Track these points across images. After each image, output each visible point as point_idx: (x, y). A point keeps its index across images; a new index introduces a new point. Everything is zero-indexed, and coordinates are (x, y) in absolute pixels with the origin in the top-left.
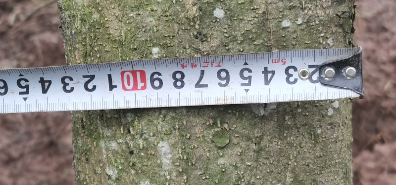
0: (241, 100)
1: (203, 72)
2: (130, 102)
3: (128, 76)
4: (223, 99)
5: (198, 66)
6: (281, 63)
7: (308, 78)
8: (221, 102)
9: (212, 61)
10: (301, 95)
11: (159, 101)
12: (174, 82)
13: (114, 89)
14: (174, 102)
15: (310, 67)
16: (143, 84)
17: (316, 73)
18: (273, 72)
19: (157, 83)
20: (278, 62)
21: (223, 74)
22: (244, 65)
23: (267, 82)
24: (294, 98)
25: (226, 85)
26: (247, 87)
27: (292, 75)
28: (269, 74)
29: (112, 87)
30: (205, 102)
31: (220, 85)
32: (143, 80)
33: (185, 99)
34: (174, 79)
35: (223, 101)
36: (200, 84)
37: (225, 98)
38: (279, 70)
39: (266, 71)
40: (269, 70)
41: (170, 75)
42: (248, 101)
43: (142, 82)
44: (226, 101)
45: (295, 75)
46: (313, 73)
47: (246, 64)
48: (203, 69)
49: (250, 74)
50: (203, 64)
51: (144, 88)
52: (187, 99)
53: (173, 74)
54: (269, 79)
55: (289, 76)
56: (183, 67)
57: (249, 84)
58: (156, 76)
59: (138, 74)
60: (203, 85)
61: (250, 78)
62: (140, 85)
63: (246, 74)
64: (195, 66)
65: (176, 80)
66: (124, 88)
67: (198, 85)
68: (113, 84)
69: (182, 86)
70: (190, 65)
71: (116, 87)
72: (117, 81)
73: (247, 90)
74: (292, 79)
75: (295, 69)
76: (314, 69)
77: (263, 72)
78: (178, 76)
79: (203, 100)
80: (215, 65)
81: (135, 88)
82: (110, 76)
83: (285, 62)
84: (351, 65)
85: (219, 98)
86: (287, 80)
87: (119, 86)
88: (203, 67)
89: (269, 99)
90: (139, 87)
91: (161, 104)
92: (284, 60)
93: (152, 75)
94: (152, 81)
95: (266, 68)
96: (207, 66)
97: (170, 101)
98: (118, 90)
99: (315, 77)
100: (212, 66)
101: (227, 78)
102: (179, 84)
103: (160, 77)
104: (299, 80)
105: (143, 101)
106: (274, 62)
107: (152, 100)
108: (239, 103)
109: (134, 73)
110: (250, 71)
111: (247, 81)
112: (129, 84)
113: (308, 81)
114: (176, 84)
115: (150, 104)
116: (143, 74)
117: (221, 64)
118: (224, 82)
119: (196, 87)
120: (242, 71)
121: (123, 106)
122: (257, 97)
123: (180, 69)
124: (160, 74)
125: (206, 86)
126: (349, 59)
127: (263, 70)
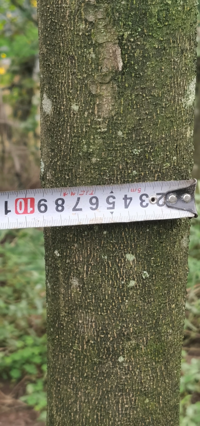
0: (109, 220)
1: (79, 199)
2: (22, 223)
3: (21, 203)
4: (95, 219)
5: (76, 194)
6: (137, 191)
7: (156, 203)
8: (93, 221)
9: (88, 190)
10: (152, 216)
11: (45, 222)
12: (56, 207)
13: (9, 213)
14: (57, 223)
15: (158, 194)
16: (32, 209)
17: (162, 199)
18: (131, 199)
19: (43, 208)
20: (135, 191)
21: (94, 201)
22: (111, 193)
23: (127, 206)
24: (147, 218)
25: (96, 208)
26: (112, 210)
27: (144, 201)
28: (127, 200)
29: (7, 212)
30: (81, 222)
31: (92, 209)
32: (32, 206)
33: (66, 220)
34: (56, 204)
35: (95, 221)
36: (76, 208)
37: (96, 218)
38: (136, 197)
39: (126, 198)
40: (128, 197)
41: (53, 201)
42: (114, 220)
43: (31, 207)
44: (97, 221)
45: (147, 200)
46: (160, 199)
47: (112, 192)
48: (79, 196)
49: (114, 200)
50: (80, 193)
51: (32, 212)
52: (67, 220)
53: (56, 201)
54: (128, 204)
55: (143, 201)
56: (65, 195)
57: (113, 208)
58: (43, 202)
59: (29, 201)
60: (79, 209)
61: (114, 203)
62: (30, 209)
63: (111, 200)
64: (74, 194)
65: (58, 205)
66: (17, 212)
67: (75, 209)
68: (8, 209)
69: (62, 210)
70: (70, 193)
71: (10, 211)
72: (11, 207)
73: (112, 213)
74: (144, 204)
75: (147, 196)
76: (160, 196)
77: (124, 199)
78: (60, 202)
79: (80, 221)
80: (89, 193)
81: (26, 212)
82: (6, 203)
83: (140, 191)
84: (188, 193)
85: (91, 219)
86: (141, 204)
87: (13, 210)
88: (80, 195)
89: (129, 219)
90: (29, 211)
91: (47, 224)
92: (139, 190)
93: (40, 202)
94: (39, 206)
95: (126, 196)
96: (83, 194)
97: (54, 222)
98: (12, 214)
99: (161, 202)
100: (86, 194)
101: (97, 203)
102: (60, 208)
103: (45, 203)
104: (150, 205)
105: (32, 222)
106: (132, 190)
107: (39, 221)
108: (107, 223)
109: (26, 200)
110: (114, 198)
111: (111, 206)
112: (21, 209)
113: (156, 205)
114: (58, 208)
115: (38, 224)
116: (32, 200)
117: (94, 193)
118: (94, 207)
119: (73, 211)
120: (109, 197)
121: (17, 226)
122: (120, 218)
123: (62, 197)
124: (46, 201)
125: (81, 210)
126: (188, 187)
127: (124, 197)
